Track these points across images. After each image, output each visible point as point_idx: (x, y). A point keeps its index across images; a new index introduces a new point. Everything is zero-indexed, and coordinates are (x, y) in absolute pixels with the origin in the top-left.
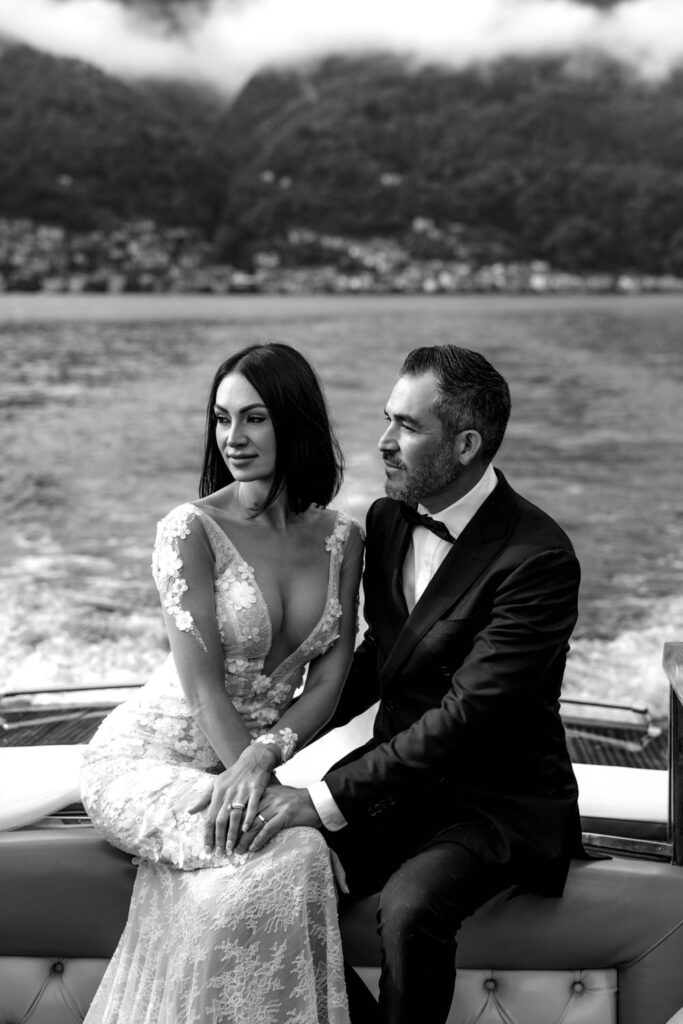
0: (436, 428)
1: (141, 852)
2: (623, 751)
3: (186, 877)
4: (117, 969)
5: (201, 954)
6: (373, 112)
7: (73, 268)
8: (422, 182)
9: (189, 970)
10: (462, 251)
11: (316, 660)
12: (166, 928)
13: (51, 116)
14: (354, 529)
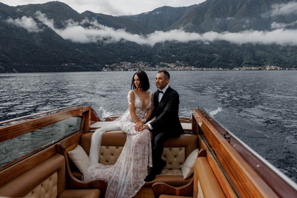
0: (164, 79)
1: (127, 133)
2: (187, 121)
3: (132, 136)
4: (125, 147)
5: (134, 145)
6: (171, 47)
7: (132, 67)
8: (178, 56)
9: (133, 147)
10: (183, 65)
11: (148, 109)
12: (130, 142)
13: (130, 48)
14: (153, 94)
